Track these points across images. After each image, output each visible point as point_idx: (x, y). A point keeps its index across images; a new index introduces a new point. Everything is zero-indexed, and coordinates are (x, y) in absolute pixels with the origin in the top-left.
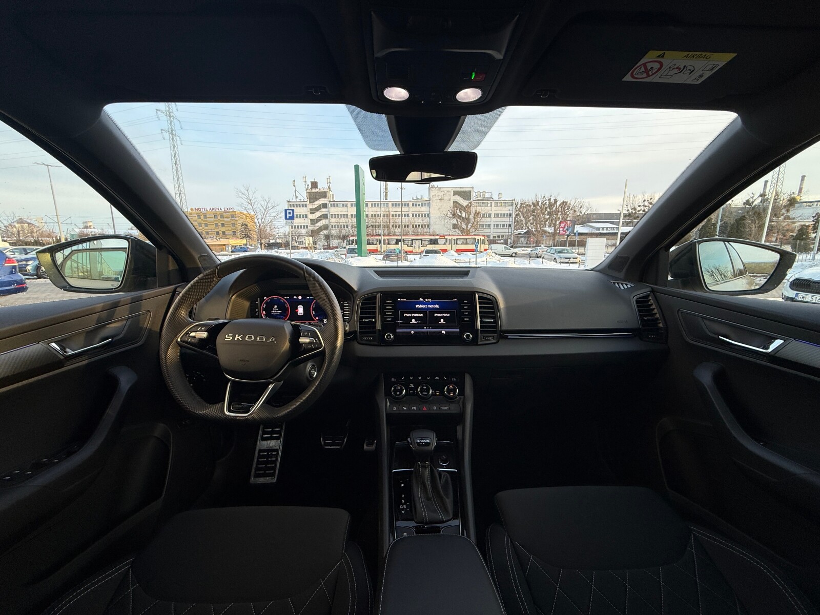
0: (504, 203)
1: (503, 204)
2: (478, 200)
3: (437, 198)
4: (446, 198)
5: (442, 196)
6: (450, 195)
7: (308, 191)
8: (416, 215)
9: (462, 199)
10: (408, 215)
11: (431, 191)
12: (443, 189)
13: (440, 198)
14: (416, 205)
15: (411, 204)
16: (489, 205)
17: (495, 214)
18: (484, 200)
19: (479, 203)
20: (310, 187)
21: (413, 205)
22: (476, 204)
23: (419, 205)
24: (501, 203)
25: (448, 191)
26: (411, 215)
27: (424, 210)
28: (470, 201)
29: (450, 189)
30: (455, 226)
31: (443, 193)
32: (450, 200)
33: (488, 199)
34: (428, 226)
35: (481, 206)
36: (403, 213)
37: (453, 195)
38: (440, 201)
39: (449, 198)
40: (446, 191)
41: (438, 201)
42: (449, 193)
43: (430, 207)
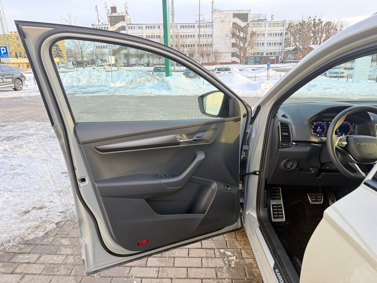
0: (276, 23)
1: (275, 25)
2: (254, 21)
3: (219, 20)
4: (227, 20)
5: (224, 19)
7: (109, 15)
8: (201, 35)
9: (240, 21)
10: (194, 36)
11: (214, 14)
12: (224, 12)
13: (221, 20)
14: (201, 27)
16: (263, 26)
17: (268, 34)
18: (260, 21)
19: (254, 24)
20: (110, 11)
21: (198, 26)
22: (252, 25)
23: (204, 27)
24: (274, 24)
25: (229, 14)
26: (196, 36)
28: (247, 23)
29: (230, 12)
30: (234, 45)
31: (224, 16)
32: (230, 22)
33: (262, 20)
34: (211, 45)
35: (256, 27)
36: (190, 34)
37: (233, 18)
38: (221, 22)
39: (230, 20)
40: (226, 14)
41: (220, 22)
42: (229, 16)
43: (213, 28)
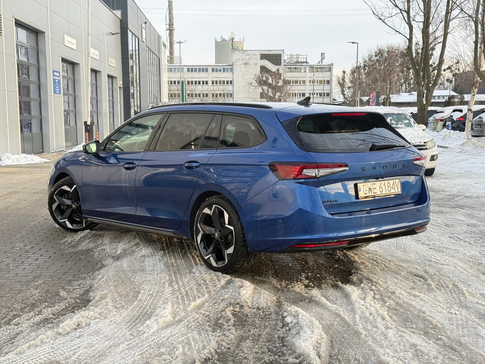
1: (319, 70)
2: (290, 64)
3: (241, 62)
4: (252, 62)
5: (248, 60)
6: (256, 59)
8: (216, 82)
9: (271, 63)
10: (207, 83)
11: (234, 55)
12: (248, 52)
13: (245, 63)
14: (217, 71)
15: (210, 69)
17: (310, 81)
18: (298, 65)
19: (290, 68)
21: (213, 70)
22: (287, 70)
23: (220, 71)
24: (317, 68)
25: (254, 55)
26: (210, 83)
27: (226, 76)
28: (277, 67)
29: (256, 52)
30: (263, 95)
31: (248, 57)
32: (256, 65)
33: (302, 63)
34: (231, 95)
35: (293, 72)
36: (201, 80)
37: (260, 59)
38: (245, 65)
39: (256, 62)
40: (251, 55)
41: (243, 65)
42: (256, 57)
43: (233, 73)
